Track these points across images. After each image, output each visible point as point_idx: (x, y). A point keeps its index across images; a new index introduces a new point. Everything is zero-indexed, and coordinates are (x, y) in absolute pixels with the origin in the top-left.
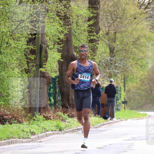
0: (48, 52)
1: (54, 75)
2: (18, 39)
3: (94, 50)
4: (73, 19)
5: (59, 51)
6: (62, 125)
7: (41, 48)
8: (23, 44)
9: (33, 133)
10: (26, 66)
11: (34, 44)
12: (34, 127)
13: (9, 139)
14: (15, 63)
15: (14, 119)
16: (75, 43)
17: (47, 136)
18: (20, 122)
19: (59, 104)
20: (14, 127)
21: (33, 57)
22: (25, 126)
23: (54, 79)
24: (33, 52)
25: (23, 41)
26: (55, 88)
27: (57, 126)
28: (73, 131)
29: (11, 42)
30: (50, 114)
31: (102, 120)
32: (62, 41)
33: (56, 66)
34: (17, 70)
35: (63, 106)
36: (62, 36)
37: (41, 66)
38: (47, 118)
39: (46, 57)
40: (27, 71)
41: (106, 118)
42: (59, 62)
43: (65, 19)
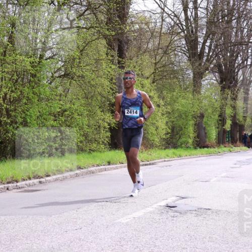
0: (227, 120)
1: (228, 130)
2: (215, 115)
3: (245, 120)
4: (237, 108)
5: (231, 120)
6: (231, 149)
7: (224, 119)
8: (217, 117)
9: (219, 152)
10: (217, 126)
11: (221, 117)
12: (220, 150)
13: (210, 154)
14: (213, 124)
15: (212, 146)
16: (238, 117)
17: (225, 153)
18: (214, 148)
19: (230, 141)
20: (212, 150)
21: (220, 122)
22: (216, 149)
23: (228, 131)
24: (220, 120)
25: (217, 116)
26: (229, 135)
27: (229, 150)
28: (236, 152)
29: (212, 116)
30: (227, 145)
31: (247, 148)
32: (232, 116)
33: (229, 126)
34: (214, 127)
35: (232, 142)
36: (232, 115)
37: (223, 126)
38: (225, 147)
39: (226, 122)
40: (218, 128)
41: (249, 148)
42: (231, 125)
43: (234, 108)
